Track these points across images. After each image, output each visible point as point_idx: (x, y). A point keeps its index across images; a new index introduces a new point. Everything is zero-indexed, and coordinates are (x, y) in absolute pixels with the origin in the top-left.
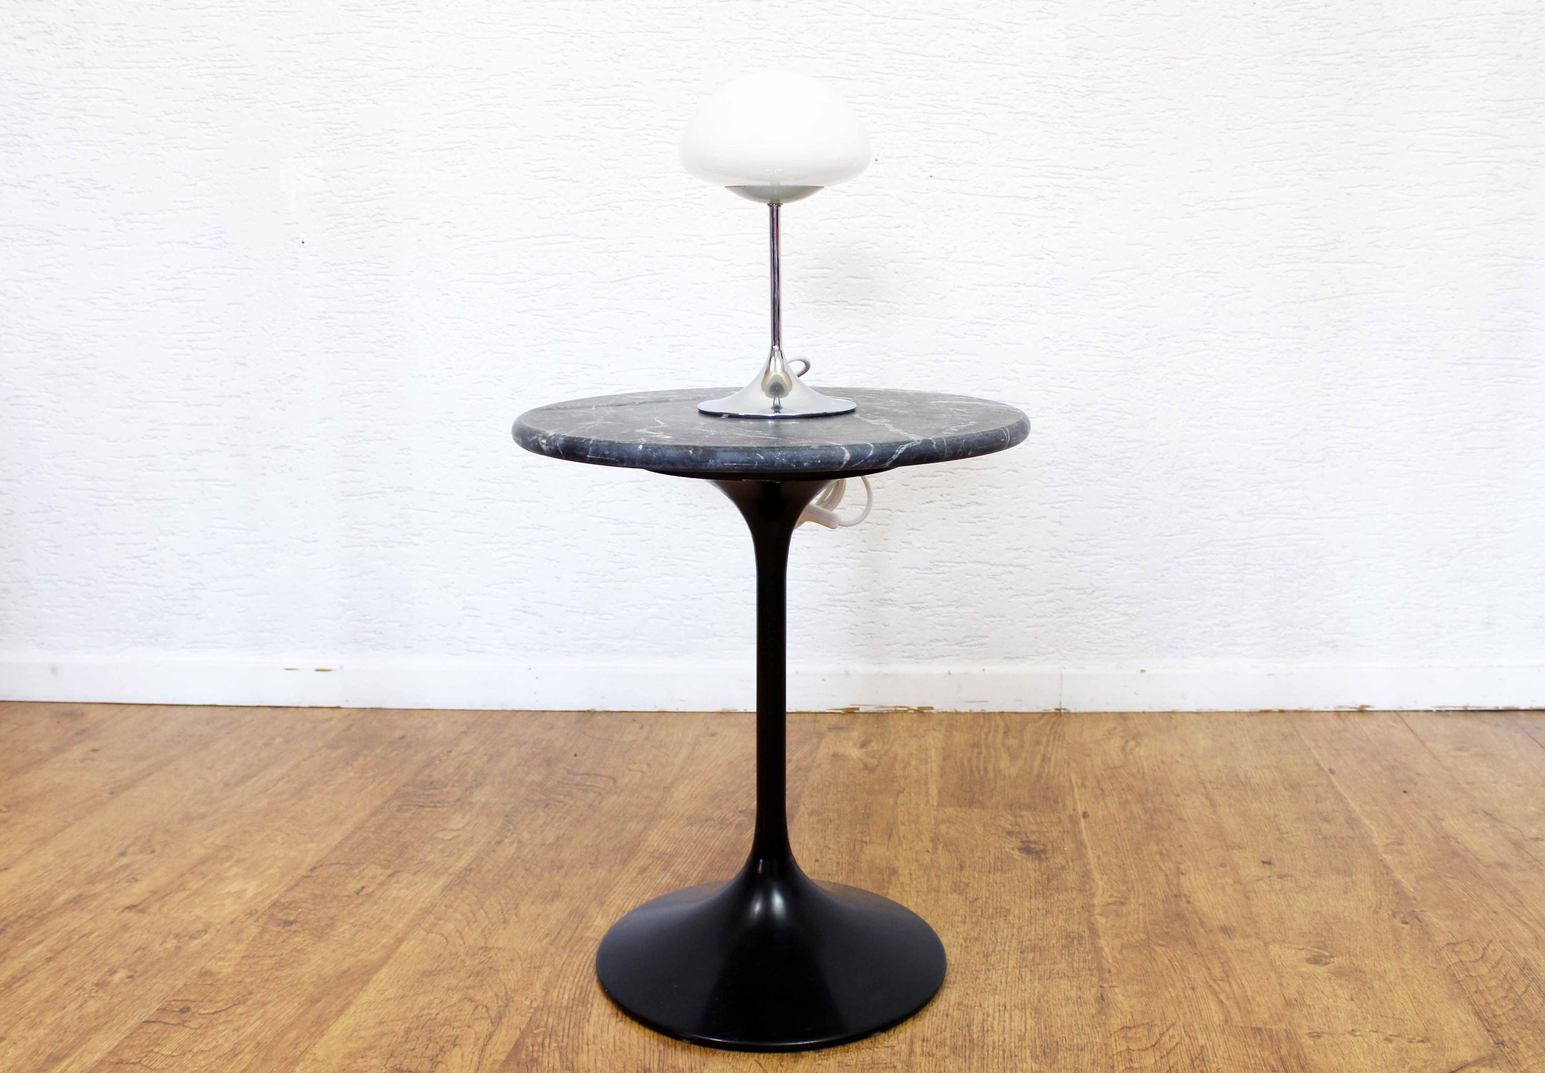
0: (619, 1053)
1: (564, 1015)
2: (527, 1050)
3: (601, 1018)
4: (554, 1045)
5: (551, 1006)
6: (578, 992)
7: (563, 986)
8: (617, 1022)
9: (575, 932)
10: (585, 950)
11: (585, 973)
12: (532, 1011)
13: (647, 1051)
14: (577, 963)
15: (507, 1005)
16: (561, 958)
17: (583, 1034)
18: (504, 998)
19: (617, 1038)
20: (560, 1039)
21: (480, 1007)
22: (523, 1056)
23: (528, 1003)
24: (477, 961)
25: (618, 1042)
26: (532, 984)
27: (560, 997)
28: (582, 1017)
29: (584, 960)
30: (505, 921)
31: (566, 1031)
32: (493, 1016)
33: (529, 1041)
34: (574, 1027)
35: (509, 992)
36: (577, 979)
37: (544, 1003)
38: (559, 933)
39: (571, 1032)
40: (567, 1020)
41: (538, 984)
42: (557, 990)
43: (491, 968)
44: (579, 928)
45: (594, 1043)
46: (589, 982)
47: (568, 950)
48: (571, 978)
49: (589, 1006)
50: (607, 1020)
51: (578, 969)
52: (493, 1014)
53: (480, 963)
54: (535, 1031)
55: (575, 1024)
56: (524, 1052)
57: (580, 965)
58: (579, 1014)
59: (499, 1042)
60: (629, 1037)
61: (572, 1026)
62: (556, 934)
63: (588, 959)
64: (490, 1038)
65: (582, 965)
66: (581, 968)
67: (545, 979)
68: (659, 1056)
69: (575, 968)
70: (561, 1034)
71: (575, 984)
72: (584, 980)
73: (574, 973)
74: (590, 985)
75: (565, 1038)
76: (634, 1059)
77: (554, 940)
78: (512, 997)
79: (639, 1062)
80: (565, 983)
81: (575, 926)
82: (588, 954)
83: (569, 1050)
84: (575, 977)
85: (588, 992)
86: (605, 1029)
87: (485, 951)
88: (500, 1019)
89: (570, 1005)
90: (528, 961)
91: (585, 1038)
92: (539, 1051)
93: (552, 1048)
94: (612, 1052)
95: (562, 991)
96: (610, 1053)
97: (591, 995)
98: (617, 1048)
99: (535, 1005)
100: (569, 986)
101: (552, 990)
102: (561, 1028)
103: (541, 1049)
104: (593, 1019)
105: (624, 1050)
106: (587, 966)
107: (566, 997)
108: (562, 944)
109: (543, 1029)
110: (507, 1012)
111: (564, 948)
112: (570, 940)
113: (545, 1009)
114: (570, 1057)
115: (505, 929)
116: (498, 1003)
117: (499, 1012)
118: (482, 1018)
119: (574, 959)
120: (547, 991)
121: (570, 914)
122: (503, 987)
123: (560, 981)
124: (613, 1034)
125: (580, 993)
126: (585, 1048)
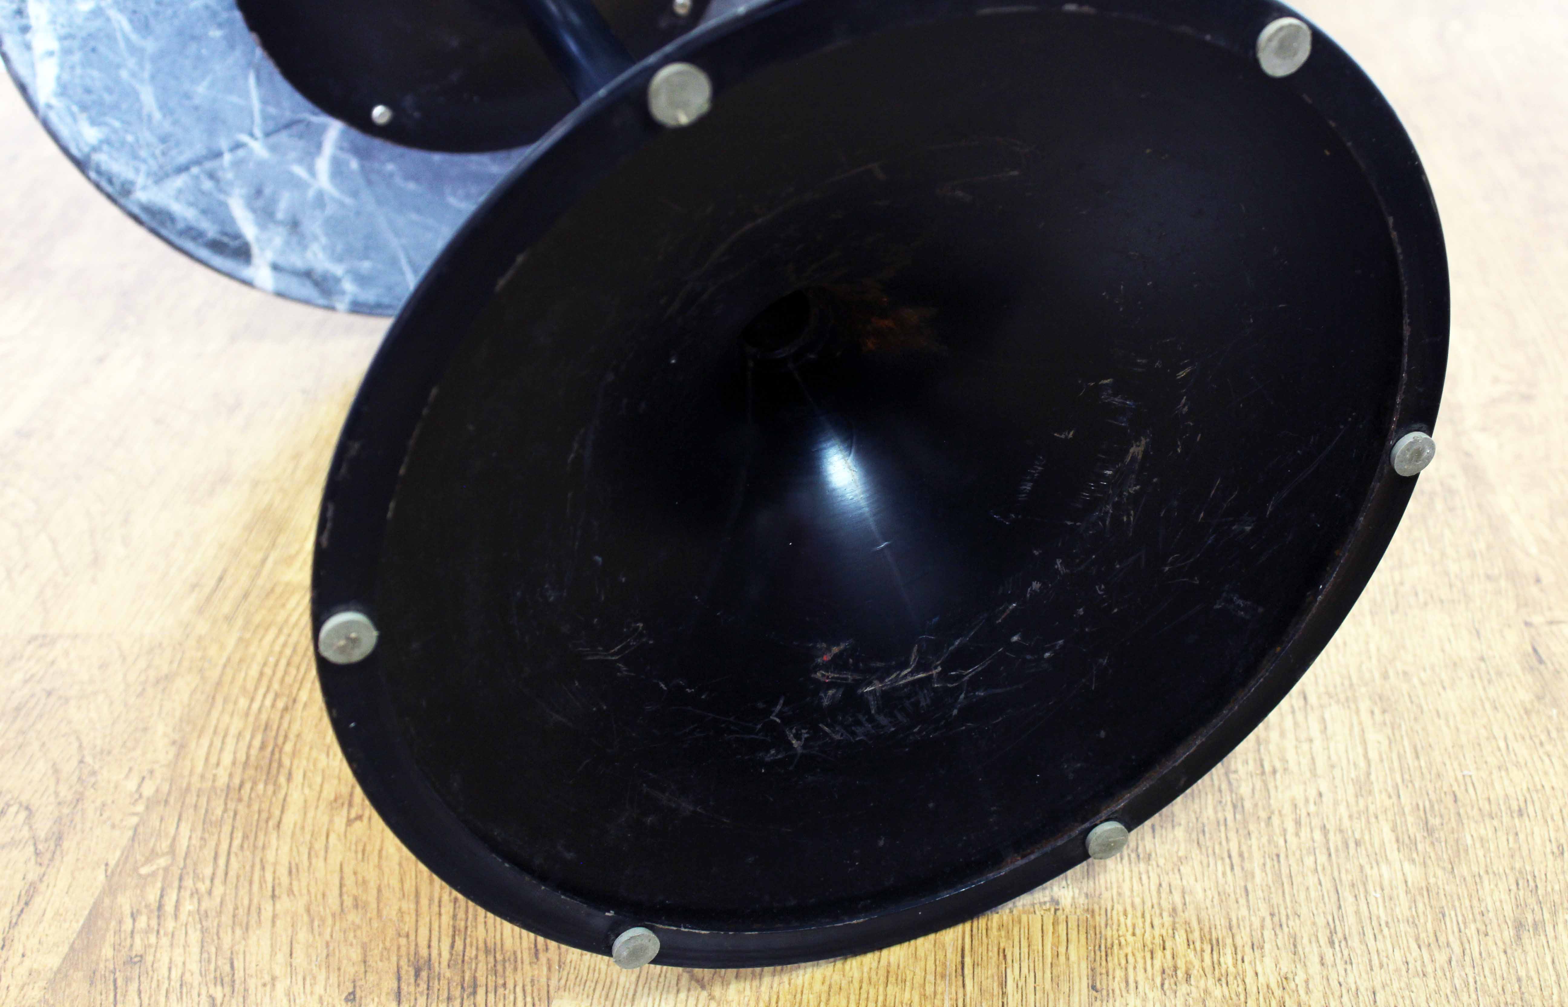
0: (353, 917)
1: (219, 812)
2: (118, 932)
3: (311, 814)
4: (188, 906)
5: (188, 789)
6: (257, 743)
7: (222, 726)
8: (350, 822)
9: (258, 574)
10: (281, 618)
11: (276, 686)
12: (140, 808)
13: (424, 902)
14: (260, 658)
15: (79, 799)
16: (222, 647)
17: (263, 868)
18: (75, 778)
19: (348, 870)
20: (203, 887)
21: (13, 809)
22: (107, 952)
23: (131, 785)
24: (19, 677)
25: (350, 881)
26: (145, 730)
27: (213, 760)
28: (264, 815)
29: (277, 648)
30: (97, 561)
31: (222, 861)
32: (42, 835)
33: (125, 902)
34: (242, 847)
35: (88, 759)
36: (256, 706)
37: (172, 782)
38: (221, 579)
39: (234, 864)
40: (227, 829)
41: (161, 728)
42: (205, 742)
43: (49, 694)
44: (271, 560)
45: (290, 892)
46: (286, 709)
47: (240, 622)
48: (243, 703)
49: (282, 780)
50: (325, 819)
51: (261, 674)
52: (43, 827)
53: (26, 682)
54: (144, 871)
55: (245, 837)
56: (110, 938)
57: (265, 664)
58: (256, 807)
59: (49, 914)
60: (379, 866)
61: (237, 842)
62: (212, 583)
63: (285, 645)
64: (27, 904)
65: (272, 660)
66: (268, 671)
67: (178, 714)
68: (454, 917)
69: (254, 672)
70: (208, 871)
71: (251, 719)
72: (273, 705)
73: (250, 686)
74: (287, 718)
75: (218, 881)
76: (391, 932)
77: (208, 599)
78: (94, 773)
79: (403, 941)
80: (226, 718)
81: (260, 556)
82: (286, 631)
83: (226, 919)
84: (252, 700)
85: (280, 740)
86: (319, 845)
87: (41, 646)
88: (59, 839)
89: (237, 781)
90: (142, 663)
91: (269, 877)
92: (147, 931)
93: (183, 917)
94: (334, 915)
95: (218, 743)
96: (330, 921)
97: (288, 747)
98: (348, 902)
99: (148, 790)
100: (236, 725)
101: (193, 745)
102: (208, 852)
103: (154, 923)
104: (291, 818)
105: (365, 905)
106: (283, 662)
107: (227, 759)
108: (226, 608)
109: (162, 862)
110: (78, 818)
111: (229, 619)
112: (246, 596)
113: (172, 800)
114: (227, 940)
115: (94, 580)
116: (57, 794)
117: (59, 820)
118: (13, 843)
119: (252, 649)
120: (181, 747)
121: (249, 528)
122: (76, 745)
123: (215, 714)
124: (340, 858)
125: (263, 747)
126: (267, 908)
